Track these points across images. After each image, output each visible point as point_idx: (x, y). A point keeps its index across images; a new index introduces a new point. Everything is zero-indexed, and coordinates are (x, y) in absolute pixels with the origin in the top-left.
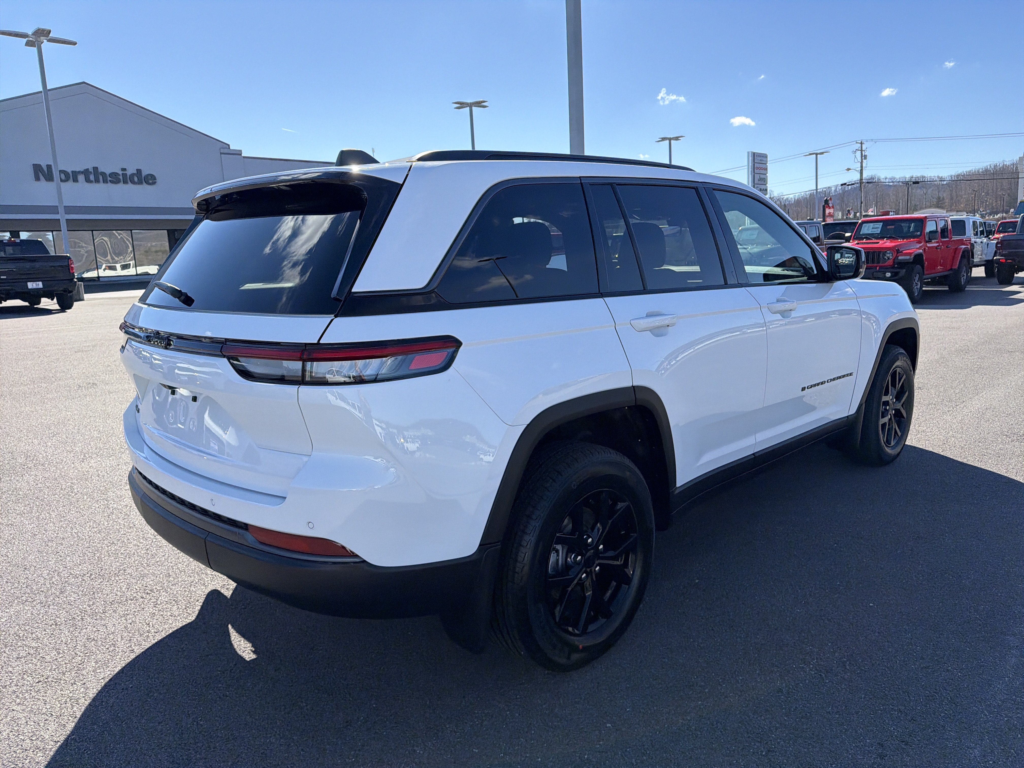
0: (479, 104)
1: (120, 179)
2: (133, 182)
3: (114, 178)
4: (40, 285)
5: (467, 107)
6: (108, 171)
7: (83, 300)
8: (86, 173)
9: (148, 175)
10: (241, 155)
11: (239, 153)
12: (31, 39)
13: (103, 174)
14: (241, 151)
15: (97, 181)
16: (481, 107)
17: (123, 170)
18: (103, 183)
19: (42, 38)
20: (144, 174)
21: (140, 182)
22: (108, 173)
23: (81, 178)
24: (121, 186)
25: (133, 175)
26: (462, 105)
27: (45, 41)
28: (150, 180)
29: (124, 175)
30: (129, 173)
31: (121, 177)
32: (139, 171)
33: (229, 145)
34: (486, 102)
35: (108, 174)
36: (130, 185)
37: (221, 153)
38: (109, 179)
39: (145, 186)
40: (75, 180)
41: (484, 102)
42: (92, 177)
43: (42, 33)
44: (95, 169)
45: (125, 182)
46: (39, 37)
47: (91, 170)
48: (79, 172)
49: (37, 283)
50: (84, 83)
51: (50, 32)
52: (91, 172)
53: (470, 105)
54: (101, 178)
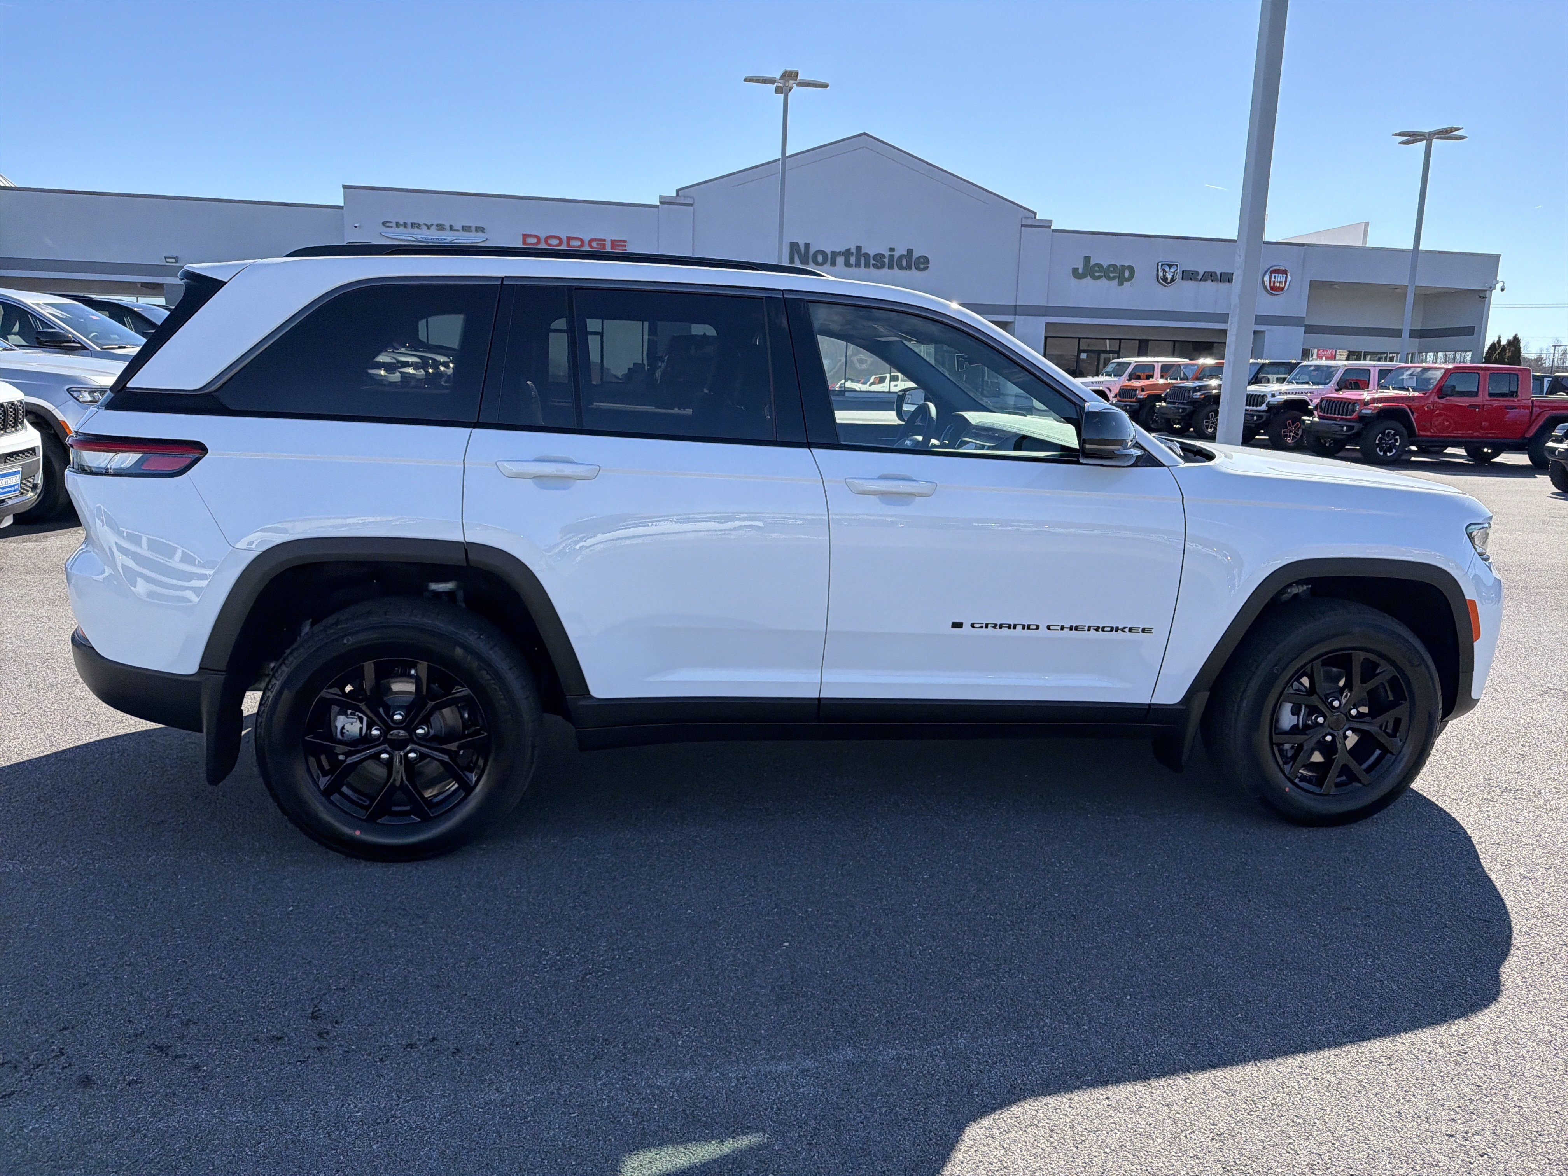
0: (1447, 134)
1: (885, 262)
2: (901, 268)
3: (879, 262)
5: (1423, 140)
6: (872, 252)
8: (847, 253)
9: (920, 257)
10: (1050, 227)
11: (1047, 224)
12: (780, 84)
13: (867, 255)
14: (1051, 221)
15: (858, 265)
16: (1447, 138)
17: (891, 249)
18: (865, 267)
19: (791, 82)
20: (915, 255)
21: (909, 267)
22: (872, 254)
23: (840, 260)
24: (885, 271)
25: (901, 257)
26: (1412, 137)
27: (795, 85)
28: (923, 263)
29: (891, 257)
30: (897, 254)
31: (886, 260)
32: (910, 251)
33: (1035, 213)
34: (1460, 129)
35: (871, 256)
36: (896, 270)
37: (1022, 226)
38: (872, 262)
39: (914, 272)
40: (833, 264)
41: (1456, 129)
42: (853, 260)
43: (790, 76)
44: (859, 248)
45: (891, 267)
46: (788, 81)
47: (853, 250)
48: (840, 253)
50: (865, 134)
51: (797, 74)
52: (853, 253)
53: (1428, 138)
54: (863, 260)
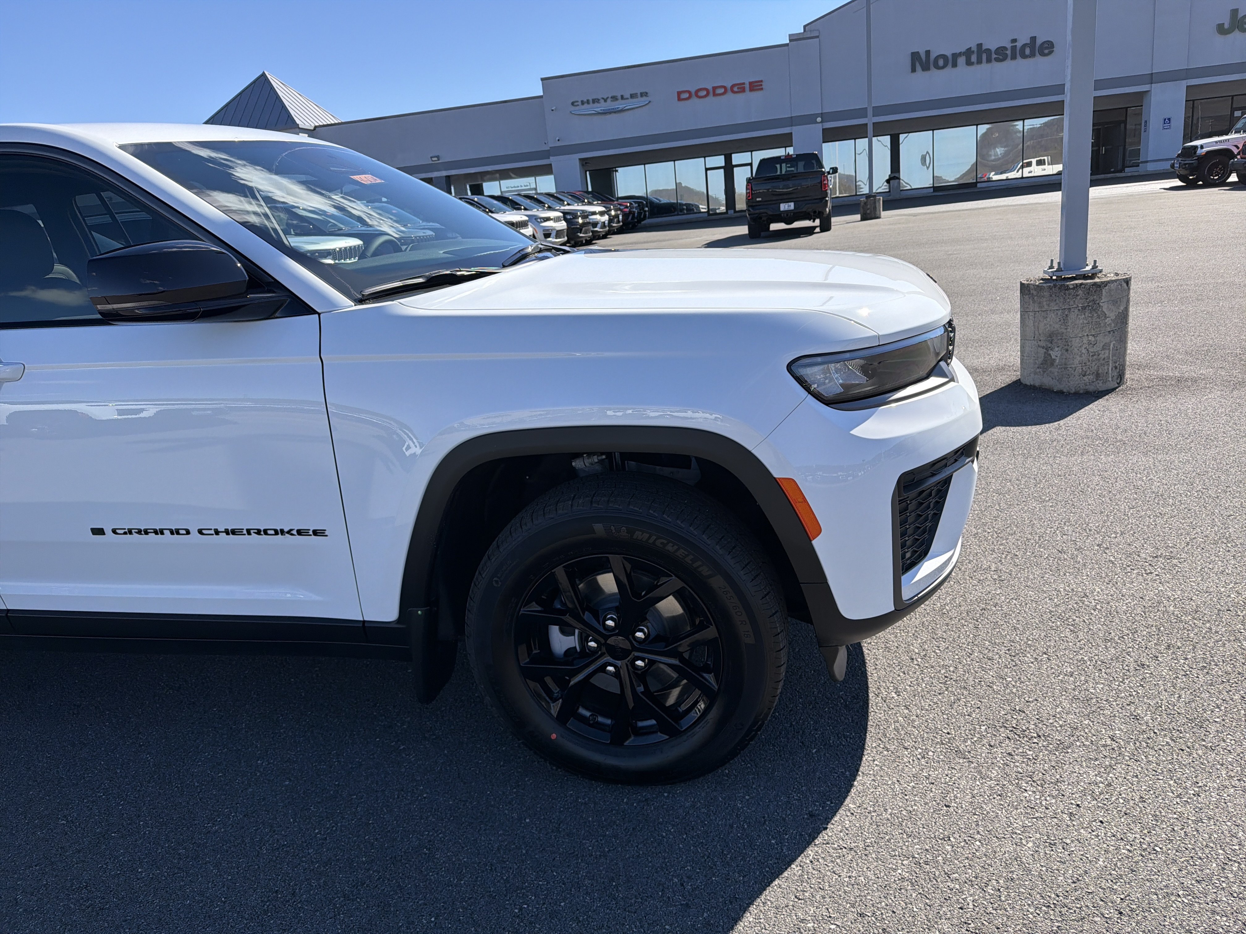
1: (1007, 54)
2: (1024, 56)
3: (1001, 55)
4: (791, 206)
6: (993, 47)
7: (879, 217)
8: (968, 53)
9: (1043, 43)
13: (988, 51)
15: (980, 61)
17: (1014, 41)
18: (987, 62)
20: (1039, 42)
21: (1033, 55)
23: (962, 60)
24: (1009, 63)
25: (1024, 46)
28: (1047, 48)
29: (1014, 49)
30: (1019, 44)
31: (1009, 52)
32: (1033, 39)
35: (993, 50)
36: (1020, 61)
38: (994, 56)
40: (955, 65)
42: (974, 58)
44: (980, 46)
45: (1014, 57)
47: (974, 49)
48: (960, 54)
49: (790, 204)
52: (973, 52)
54: (984, 57)
